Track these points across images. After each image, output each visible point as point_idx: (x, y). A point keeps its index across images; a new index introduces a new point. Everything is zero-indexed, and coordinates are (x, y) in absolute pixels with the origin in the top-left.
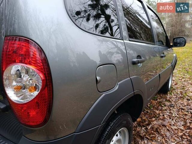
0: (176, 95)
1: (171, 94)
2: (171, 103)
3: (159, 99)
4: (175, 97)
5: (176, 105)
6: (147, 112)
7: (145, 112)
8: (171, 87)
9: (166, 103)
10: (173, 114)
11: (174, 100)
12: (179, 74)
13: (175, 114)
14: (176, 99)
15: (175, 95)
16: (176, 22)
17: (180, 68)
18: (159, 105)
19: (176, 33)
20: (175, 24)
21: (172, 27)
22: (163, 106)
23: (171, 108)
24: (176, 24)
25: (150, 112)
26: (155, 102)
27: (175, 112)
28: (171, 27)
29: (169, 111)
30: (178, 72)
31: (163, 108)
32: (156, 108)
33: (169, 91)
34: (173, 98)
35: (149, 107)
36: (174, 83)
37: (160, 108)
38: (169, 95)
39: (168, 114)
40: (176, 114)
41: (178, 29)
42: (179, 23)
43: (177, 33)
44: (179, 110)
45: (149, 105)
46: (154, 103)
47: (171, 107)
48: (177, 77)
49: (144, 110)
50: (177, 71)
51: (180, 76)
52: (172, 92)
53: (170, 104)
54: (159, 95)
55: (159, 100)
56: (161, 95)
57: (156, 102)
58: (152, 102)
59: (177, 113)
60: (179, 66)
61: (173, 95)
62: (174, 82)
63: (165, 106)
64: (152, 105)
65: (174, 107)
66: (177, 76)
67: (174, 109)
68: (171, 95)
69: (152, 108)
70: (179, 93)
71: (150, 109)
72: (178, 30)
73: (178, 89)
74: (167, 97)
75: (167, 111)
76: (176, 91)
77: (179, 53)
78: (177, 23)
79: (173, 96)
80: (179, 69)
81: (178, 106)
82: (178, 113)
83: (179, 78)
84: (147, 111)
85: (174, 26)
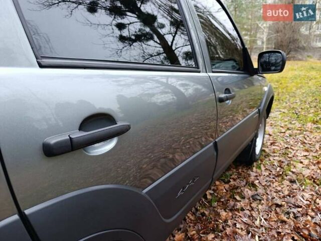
0: (270, 168)
1: (260, 168)
2: (257, 191)
3: (234, 180)
4: (267, 174)
5: (267, 194)
6: (203, 214)
7: (198, 214)
8: (262, 151)
9: (246, 190)
10: (256, 220)
11: (265, 180)
12: (281, 120)
13: (261, 220)
14: (268, 179)
15: (267, 169)
16: (283, 24)
17: (285, 108)
18: (231, 197)
19: (283, 44)
20: (282, 29)
21: (278, 33)
22: (238, 198)
23: (254, 205)
24: (284, 28)
25: (210, 214)
26: (223, 188)
27: (261, 214)
28: (275, 34)
29: (248, 212)
30: (280, 116)
31: (238, 204)
32: (222, 202)
33: (256, 161)
34: (262, 177)
35: (210, 202)
36: (269, 140)
37: (232, 203)
38: (254, 169)
39: (245, 220)
40: (263, 219)
41: (287, 36)
42: (288, 26)
43: (285, 43)
44: (270, 207)
45: (209, 197)
46: (222, 190)
47: (255, 200)
48: (278, 127)
49: (197, 210)
50: (279, 113)
51: (282, 125)
52: (262, 161)
53: (254, 193)
54: (234, 170)
55: (232, 182)
56: (240, 170)
57: (227, 186)
58: (217, 189)
59: (265, 216)
60: (285, 103)
61: (263, 168)
62: (271, 138)
63: (243, 198)
64: (216, 194)
65: (260, 200)
66: (278, 125)
67: (260, 207)
68: (259, 171)
69: (216, 203)
70: (276, 163)
71: (211, 206)
72: (288, 38)
73: (275, 154)
74: (249, 175)
75: (245, 212)
76: (271, 158)
77: (287, 79)
78: (286, 26)
79: (264, 173)
80: (283, 111)
81: (269, 197)
82: (268, 215)
83: (281, 128)
84: (202, 211)
85: (281, 31)
